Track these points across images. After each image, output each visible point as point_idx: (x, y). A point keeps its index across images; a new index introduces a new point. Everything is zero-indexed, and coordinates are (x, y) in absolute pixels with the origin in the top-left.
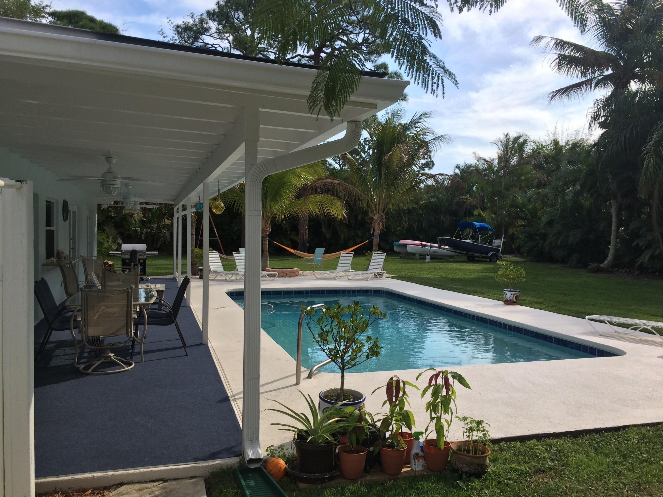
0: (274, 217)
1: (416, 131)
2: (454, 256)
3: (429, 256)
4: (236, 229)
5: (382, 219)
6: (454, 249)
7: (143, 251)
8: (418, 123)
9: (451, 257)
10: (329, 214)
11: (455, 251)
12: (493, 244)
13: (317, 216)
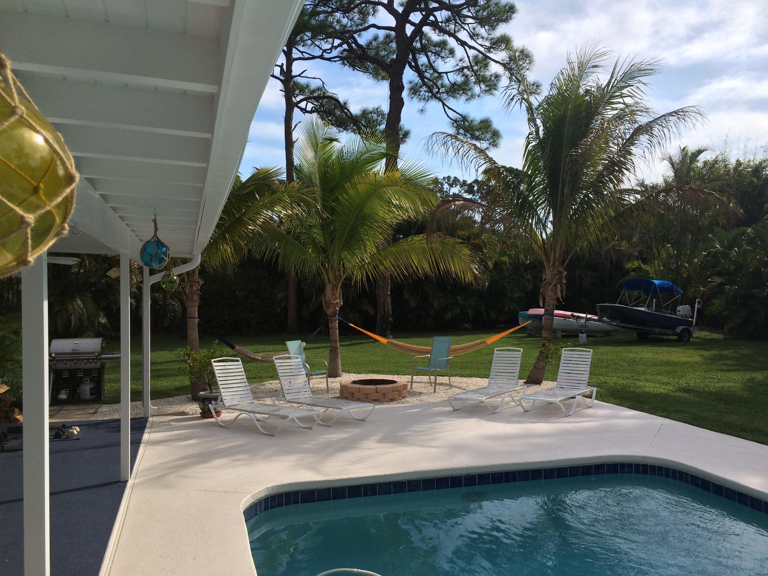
0: (348, 279)
1: (624, 103)
2: (611, 332)
3: (585, 335)
4: (280, 295)
5: (561, 278)
6: (621, 322)
7: (94, 353)
8: (627, 87)
9: (607, 333)
10: (448, 273)
11: (621, 325)
12: (678, 313)
13: (426, 275)
